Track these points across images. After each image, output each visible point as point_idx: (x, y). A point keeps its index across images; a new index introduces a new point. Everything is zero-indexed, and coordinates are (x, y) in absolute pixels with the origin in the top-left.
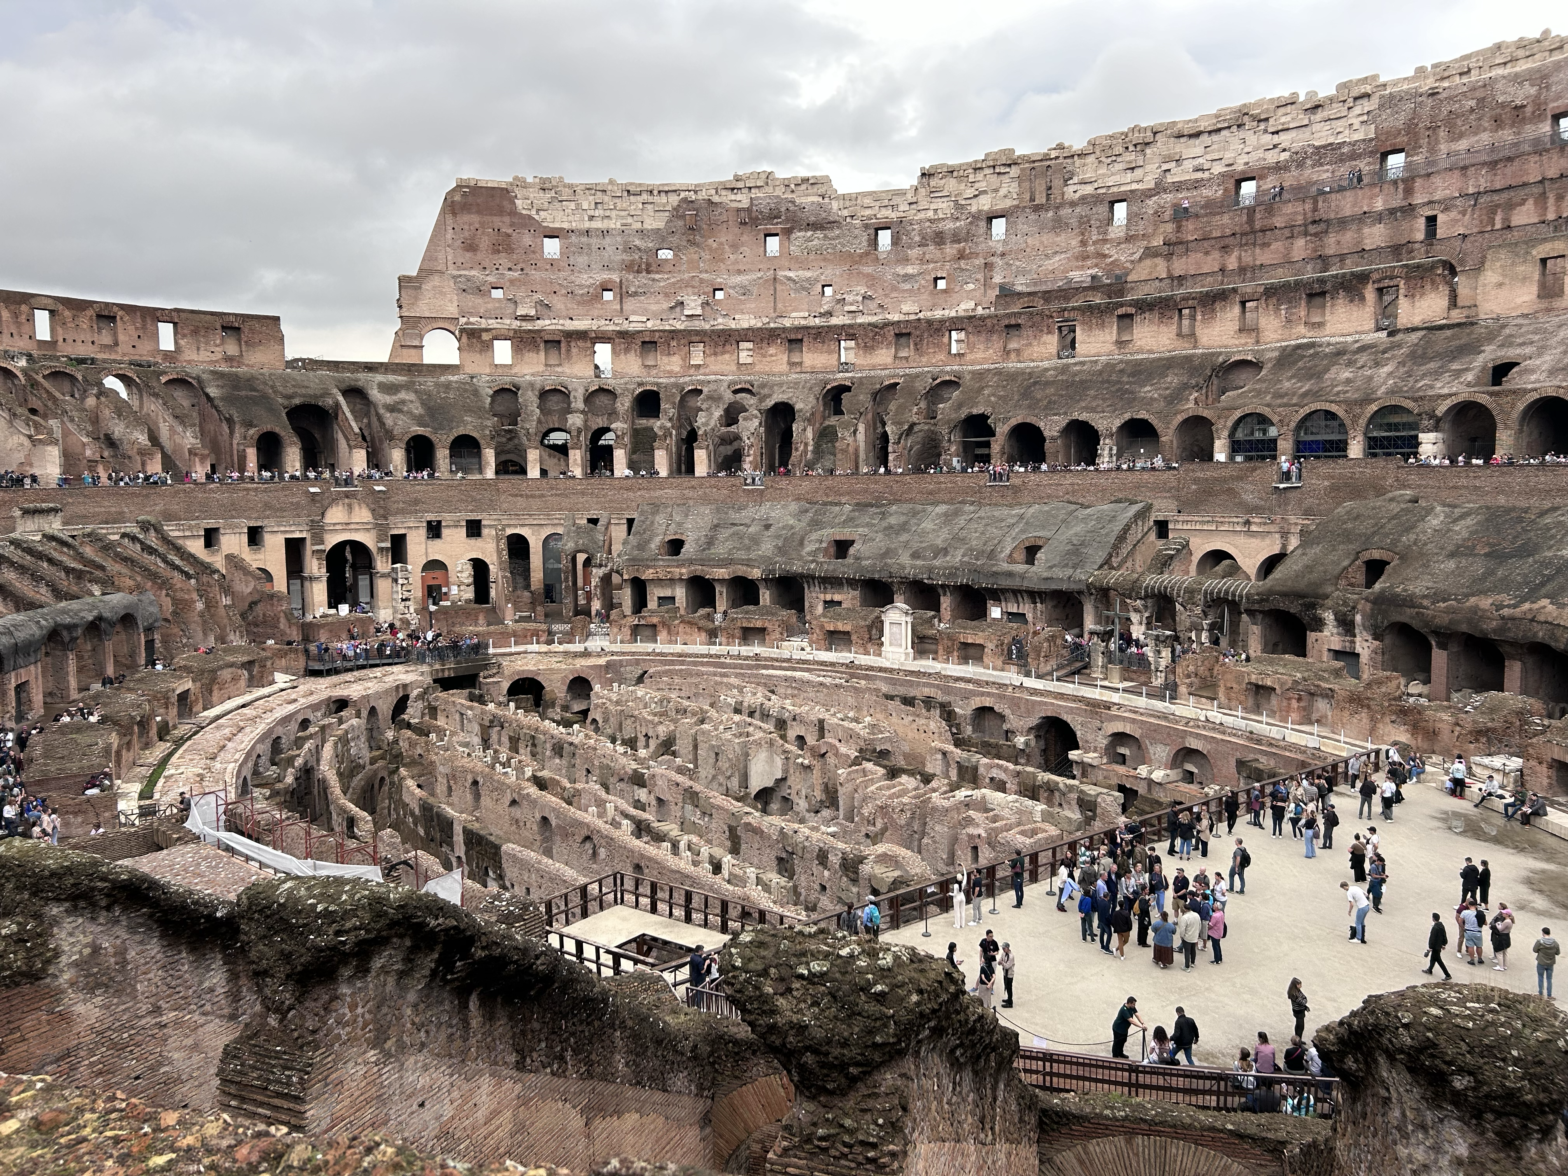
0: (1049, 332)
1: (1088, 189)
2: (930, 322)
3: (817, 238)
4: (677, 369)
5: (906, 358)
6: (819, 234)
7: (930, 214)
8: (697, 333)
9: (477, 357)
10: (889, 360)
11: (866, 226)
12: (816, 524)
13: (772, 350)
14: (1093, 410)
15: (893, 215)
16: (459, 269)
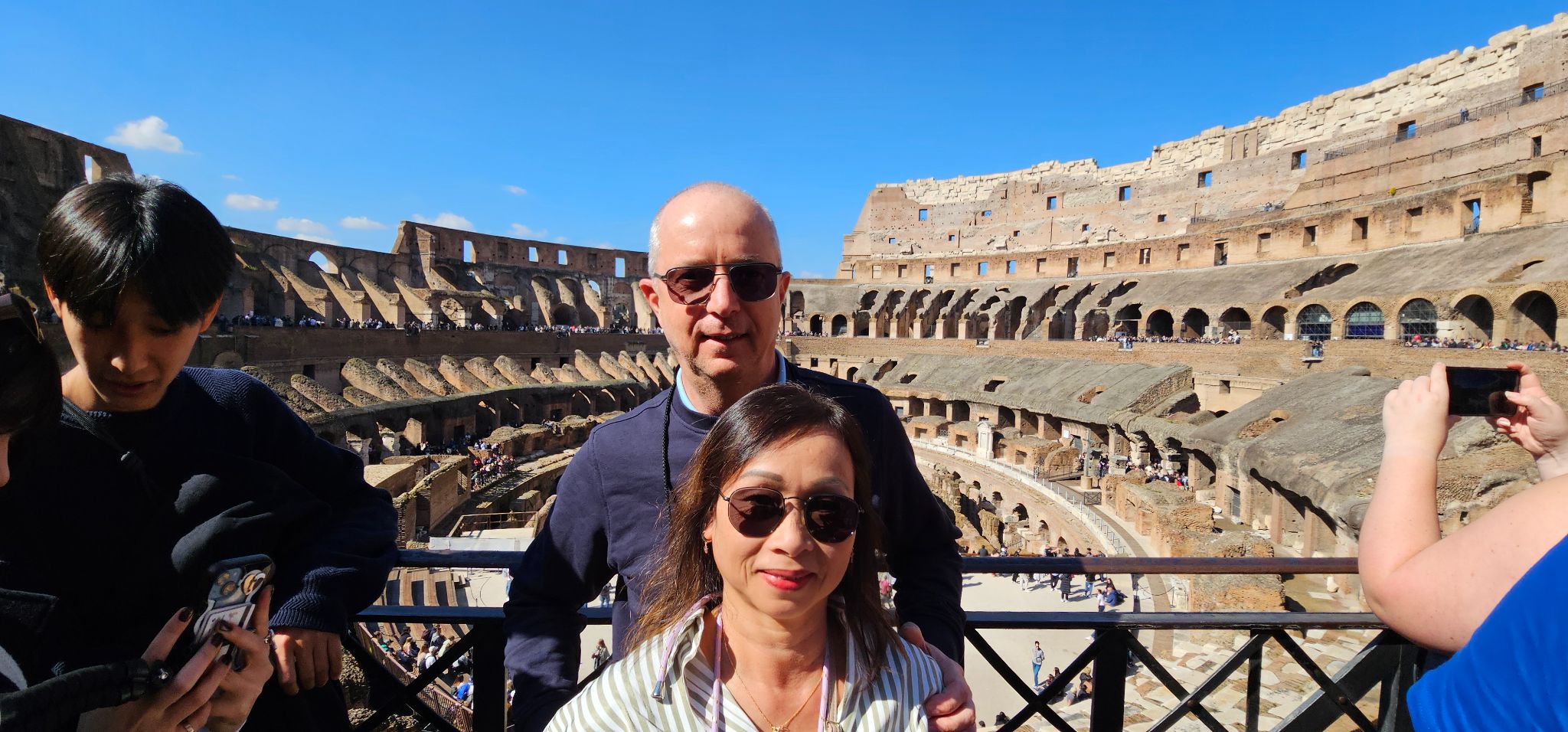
0: (1210, 248)
1: (1279, 146)
2: (1128, 245)
3: (1081, 197)
4: (970, 279)
5: (1111, 268)
6: (1083, 194)
7: (1160, 175)
9: (863, 275)
10: (1098, 271)
11: (1114, 186)
12: (993, 370)
13: (1027, 265)
14: (1209, 301)
15: (1133, 178)
16: (873, 230)
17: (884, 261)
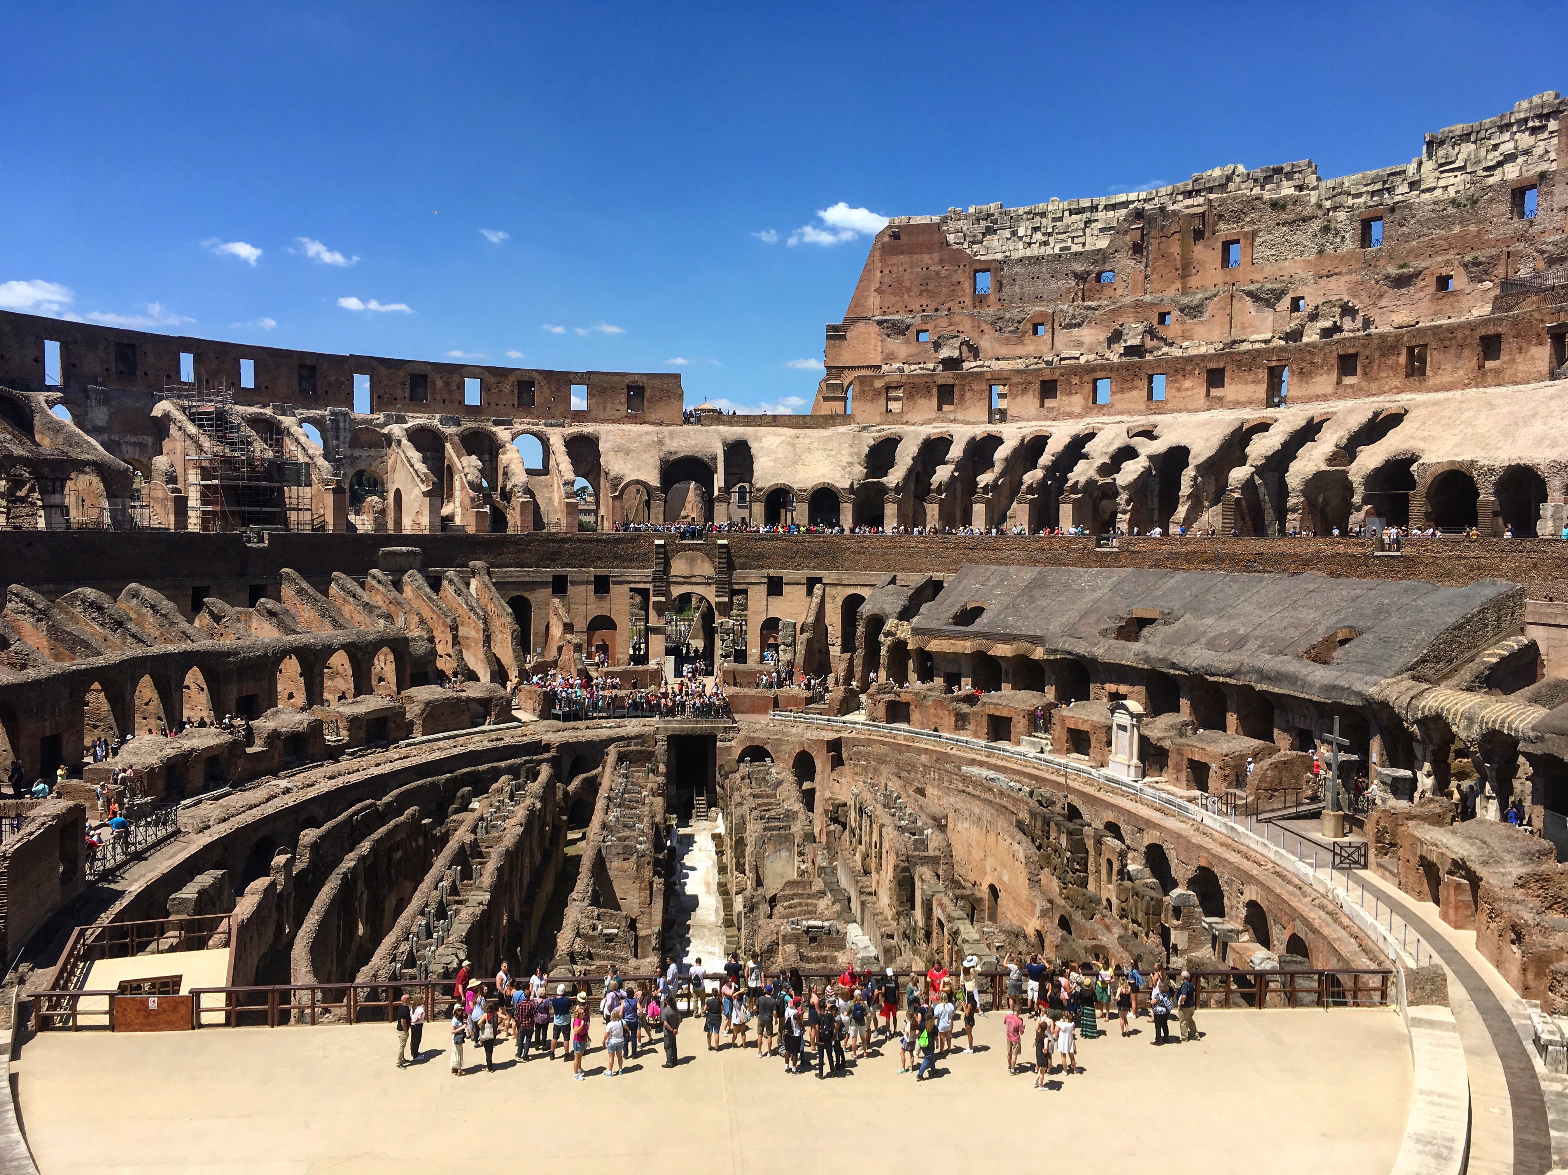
0: (1540, 343)
4: (1077, 410)
7: (1438, 194)
8: (1103, 367)
9: (868, 407)
10: (1330, 389)
11: (1352, 219)
13: (1188, 384)
15: (1388, 201)
16: (885, 313)
17: (908, 376)
